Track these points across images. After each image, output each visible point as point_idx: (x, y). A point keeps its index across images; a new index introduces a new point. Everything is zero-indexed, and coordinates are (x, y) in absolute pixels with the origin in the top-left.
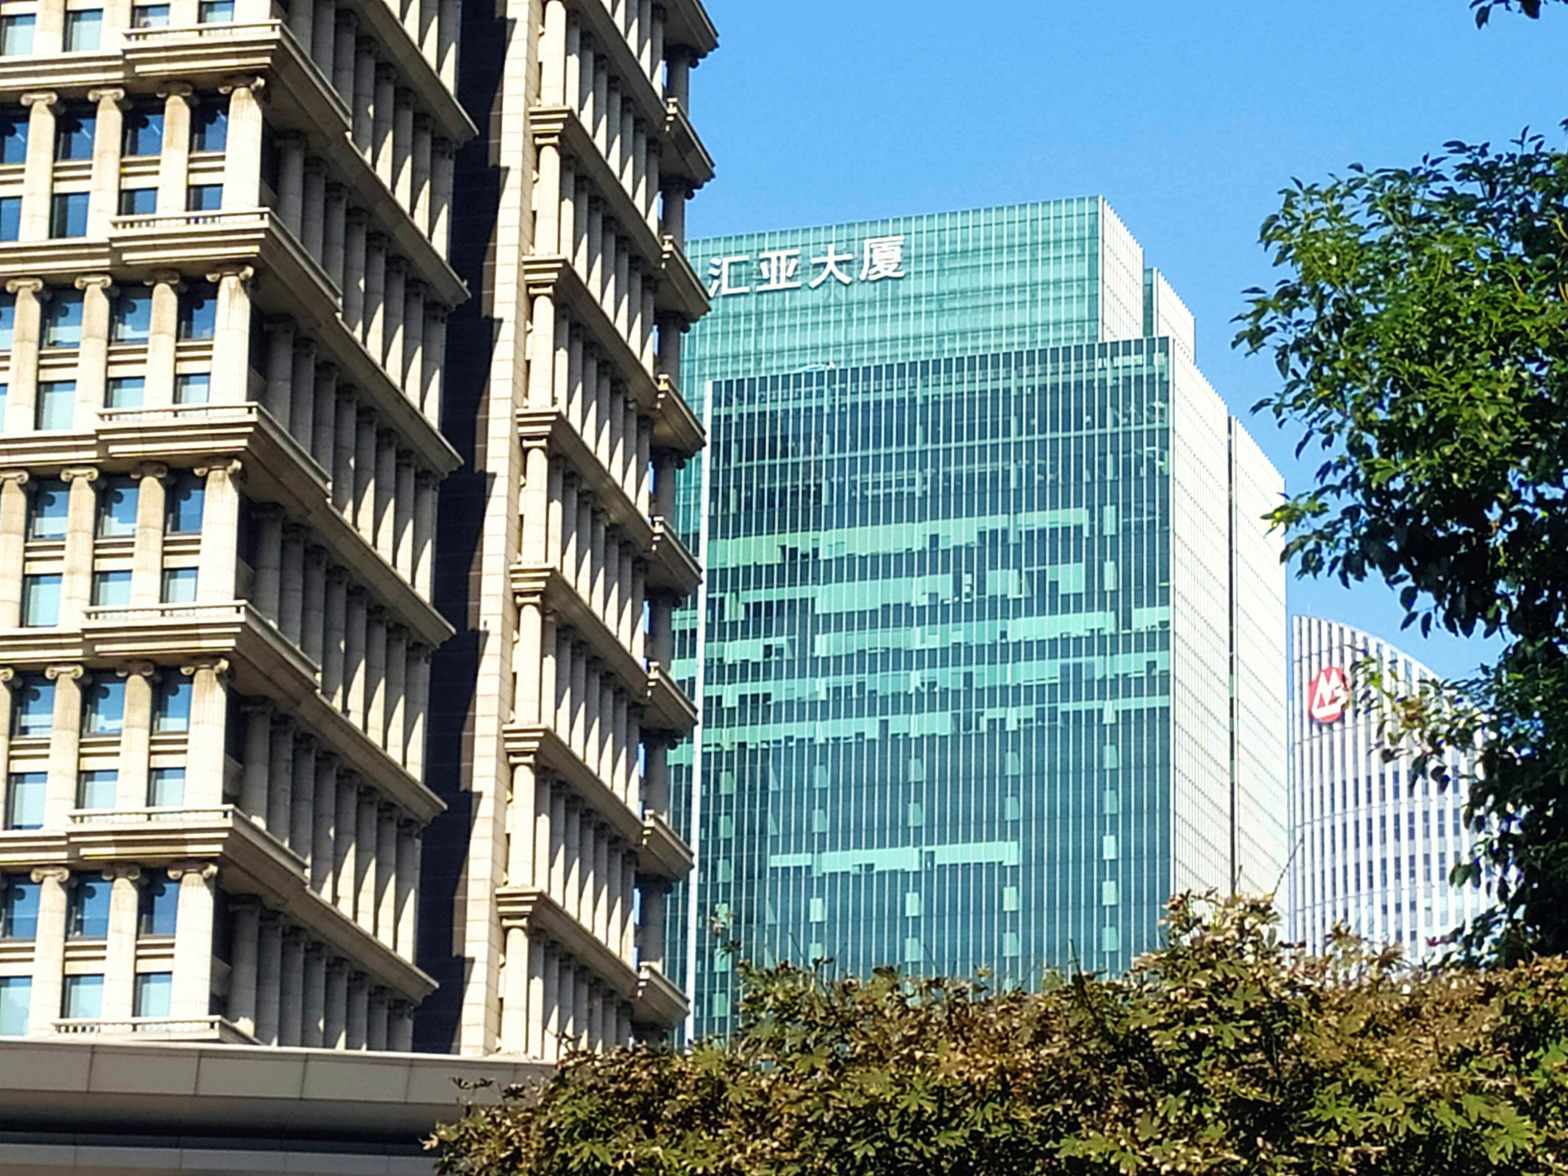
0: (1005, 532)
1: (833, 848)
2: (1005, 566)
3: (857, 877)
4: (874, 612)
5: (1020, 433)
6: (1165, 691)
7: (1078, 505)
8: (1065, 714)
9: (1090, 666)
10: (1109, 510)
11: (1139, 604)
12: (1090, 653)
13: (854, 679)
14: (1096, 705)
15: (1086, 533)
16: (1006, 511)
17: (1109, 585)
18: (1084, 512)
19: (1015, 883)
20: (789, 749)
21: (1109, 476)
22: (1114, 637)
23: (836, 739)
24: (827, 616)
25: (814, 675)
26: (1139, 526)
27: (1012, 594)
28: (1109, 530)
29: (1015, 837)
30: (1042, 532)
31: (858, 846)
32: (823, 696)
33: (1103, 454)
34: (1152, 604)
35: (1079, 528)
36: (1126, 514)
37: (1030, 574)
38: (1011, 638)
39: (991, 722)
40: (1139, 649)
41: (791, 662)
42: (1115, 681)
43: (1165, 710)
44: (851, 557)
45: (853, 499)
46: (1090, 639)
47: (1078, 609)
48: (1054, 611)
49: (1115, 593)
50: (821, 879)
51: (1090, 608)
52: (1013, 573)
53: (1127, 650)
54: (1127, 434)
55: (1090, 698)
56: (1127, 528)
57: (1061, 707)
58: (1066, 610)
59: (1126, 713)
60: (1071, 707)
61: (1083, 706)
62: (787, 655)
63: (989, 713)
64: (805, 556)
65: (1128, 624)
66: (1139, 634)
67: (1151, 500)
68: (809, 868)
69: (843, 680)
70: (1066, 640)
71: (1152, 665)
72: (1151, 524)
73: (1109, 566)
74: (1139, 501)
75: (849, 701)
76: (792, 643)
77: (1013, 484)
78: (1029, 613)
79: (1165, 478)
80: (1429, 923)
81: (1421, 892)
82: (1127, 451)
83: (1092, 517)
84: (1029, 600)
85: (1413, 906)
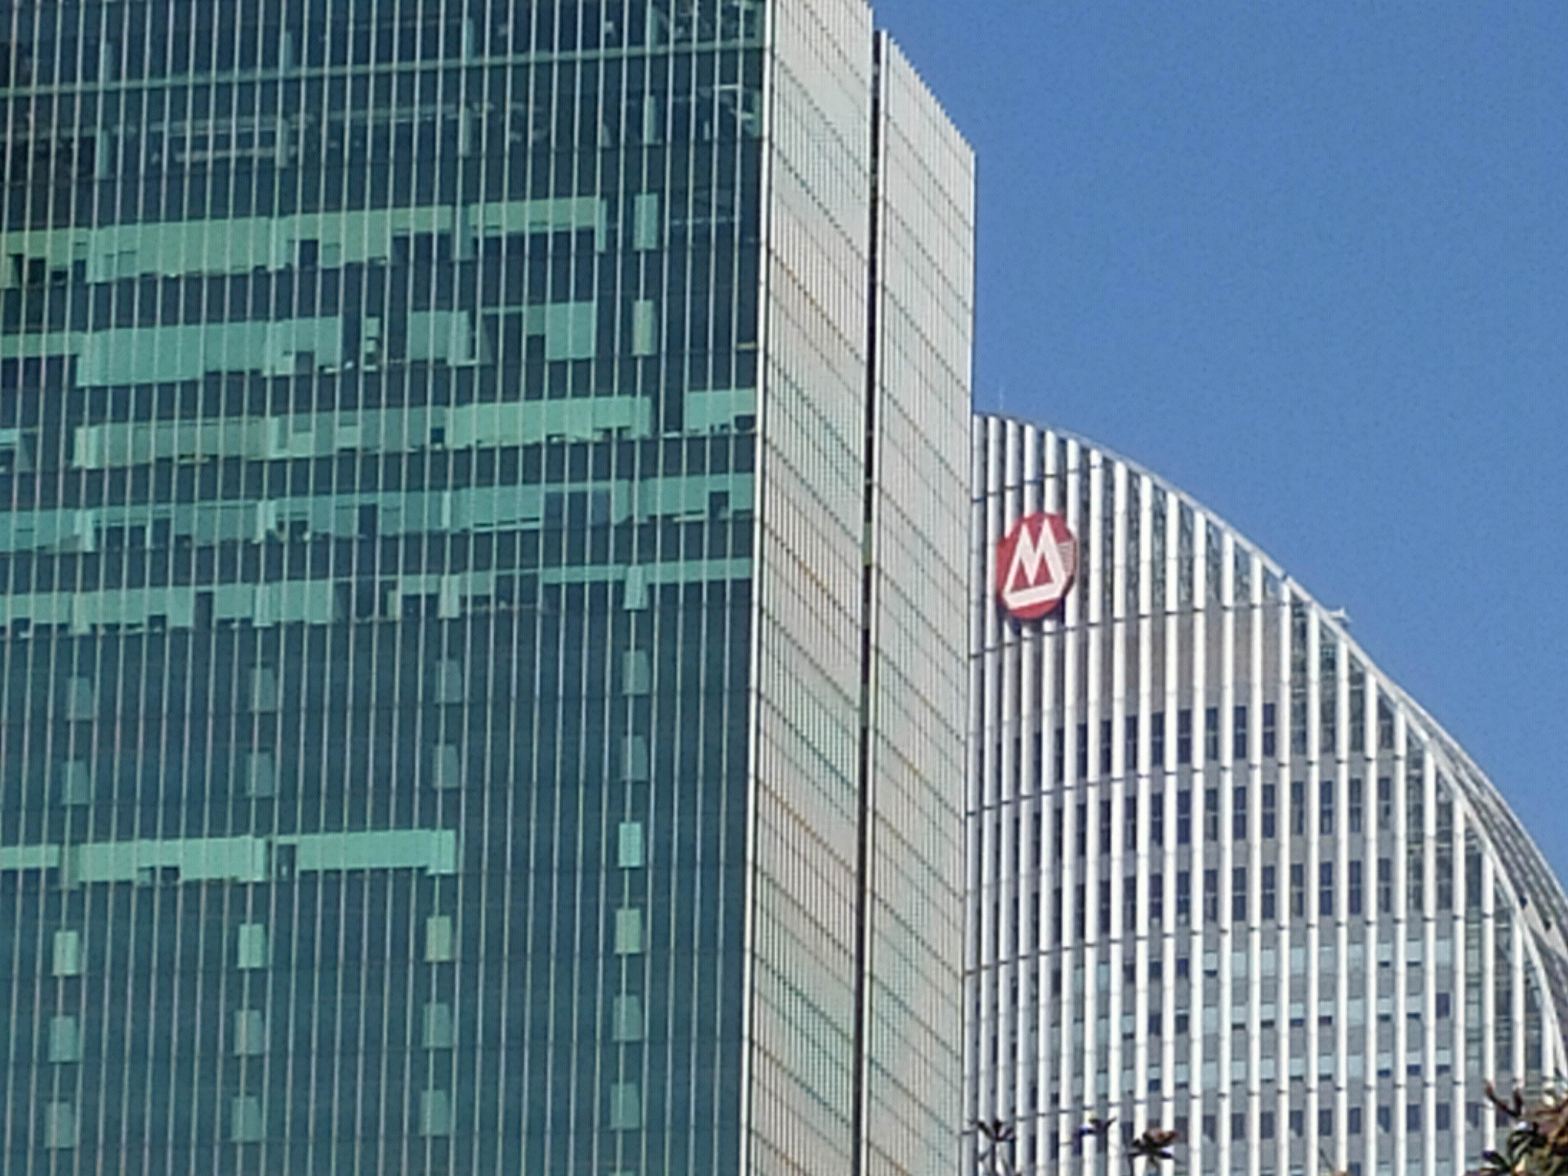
0: (445, 239)
1: (102, 835)
2: (444, 303)
3: (146, 892)
4: (190, 386)
5: (478, 50)
6: (744, 549)
7: (586, 190)
8: (553, 589)
9: (603, 499)
10: (645, 203)
11: (699, 384)
12: (602, 475)
13: (148, 514)
14: (611, 572)
15: (600, 245)
16: (448, 199)
17: (642, 346)
18: (598, 206)
19: (448, 908)
20: (20, 645)
21: (647, 137)
22: (649, 444)
23: (113, 628)
24: (99, 391)
25: (72, 503)
26: (702, 234)
27: (457, 358)
28: (644, 240)
29: (451, 821)
30: (516, 240)
31: (148, 832)
32: (88, 545)
33: (636, 95)
34: (722, 383)
35: (587, 235)
36: (679, 211)
37: (491, 322)
38: (452, 441)
39: (411, 601)
40: (696, 469)
41: (27, 478)
42: (648, 529)
43: (743, 586)
44: (149, 280)
45: (154, 169)
46: (602, 448)
47: (581, 391)
48: (534, 393)
49: (652, 361)
50: (77, 895)
51: (605, 388)
52: (459, 319)
53: (672, 470)
54: (683, 58)
55: (600, 559)
56: (678, 236)
57: (546, 576)
58: (558, 392)
59: (669, 589)
60: (563, 575)
61: (588, 574)
62: (19, 465)
63: (404, 585)
64: (59, 275)
65: (676, 421)
66: (697, 441)
67: (727, 185)
68: (54, 874)
69: (127, 515)
70: (556, 447)
71: (719, 500)
72: (725, 230)
73: (642, 309)
74: (703, 186)
75: (138, 555)
76: (29, 440)
77: (462, 147)
78: (487, 396)
79: (754, 144)
80: (1212, 1000)
81: (1198, 942)
82: (683, 90)
83: (612, 215)
84: (488, 370)
85: (1183, 967)
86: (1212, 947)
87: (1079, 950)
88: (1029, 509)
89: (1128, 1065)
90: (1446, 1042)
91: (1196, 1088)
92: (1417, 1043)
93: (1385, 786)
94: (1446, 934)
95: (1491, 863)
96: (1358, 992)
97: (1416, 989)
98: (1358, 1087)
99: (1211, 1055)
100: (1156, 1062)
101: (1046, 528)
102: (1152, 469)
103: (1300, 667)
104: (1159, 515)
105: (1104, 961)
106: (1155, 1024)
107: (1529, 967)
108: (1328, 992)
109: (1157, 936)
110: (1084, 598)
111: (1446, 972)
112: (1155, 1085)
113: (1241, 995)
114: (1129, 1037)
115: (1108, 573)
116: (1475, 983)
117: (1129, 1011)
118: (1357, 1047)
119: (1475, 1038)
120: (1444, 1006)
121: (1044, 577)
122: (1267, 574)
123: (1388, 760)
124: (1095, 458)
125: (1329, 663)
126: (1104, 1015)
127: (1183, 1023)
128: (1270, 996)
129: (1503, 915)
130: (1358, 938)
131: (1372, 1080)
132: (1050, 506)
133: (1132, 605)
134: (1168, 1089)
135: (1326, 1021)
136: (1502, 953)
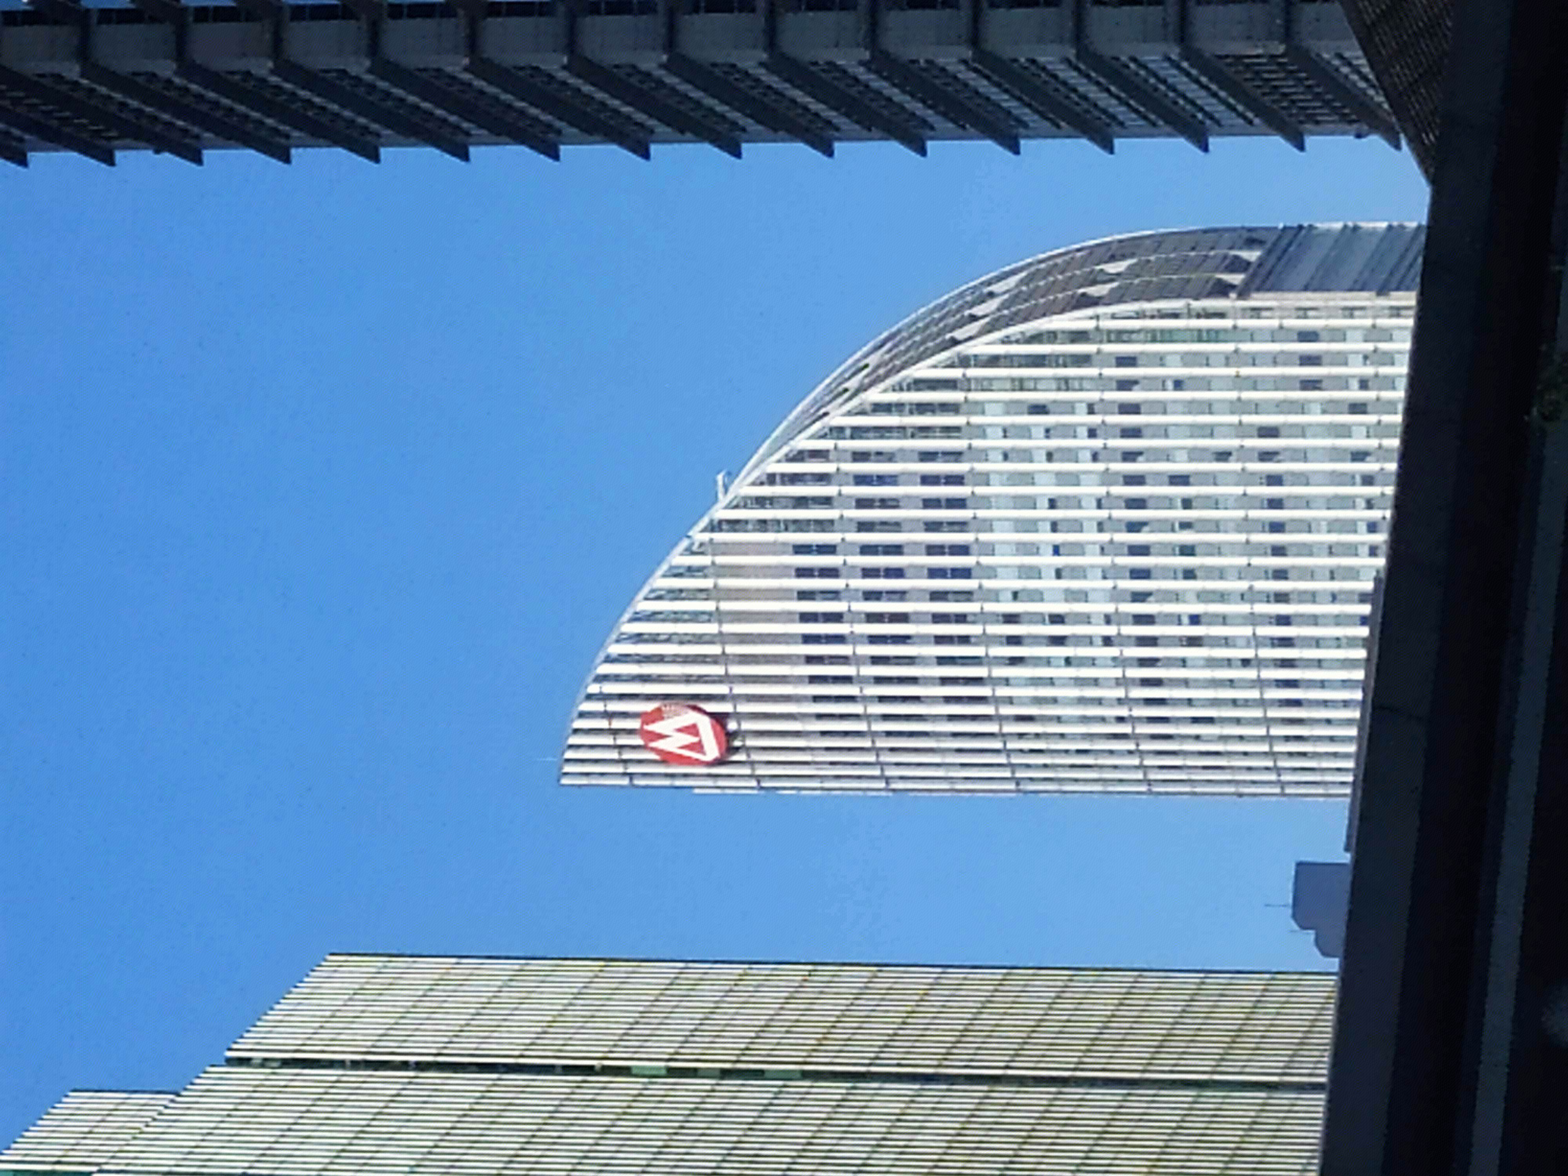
80: (1037, 596)
81: (991, 607)
85: (1011, 619)
86: (994, 596)
87: (997, 701)
88: (637, 741)
89: (1092, 662)
90: (1067, 408)
91: (1110, 608)
92: (1070, 431)
93: (860, 456)
94: (979, 408)
95: (923, 373)
96: (1028, 479)
97: (1025, 432)
98: (1107, 478)
99: (1083, 596)
100: (1089, 641)
101: (650, 727)
103: (763, 525)
104: (639, 638)
105: (1007, 682)
106: (1058, 641)
107: (1007, 341)
108: (1029, 502)
109: (986, 640)
110: (709, 698)
111: (1011, 407)
112: (1107, 641)
113: (1035, 573)
114: (1068, 661)
115: (688, 679)
116: (1020, 385)
117: (1048, 662)
118: (1074, 479)
119: (1065, 384)
120: (1039, 409)
121: (692, 730)
122: (690, 551)
123: (841, 455)
124: (594, 689)
125: (761, 502)
126: (1051, 682)
127: (1057, 619)
128: (1033, 549)
129: (964, 362)
130: (985, 479)
131: (1100, 466)
132: (634, 725)
133: (714, 660)
134: (1111, 630)
135: (1053, 504)
136: (995, 362)
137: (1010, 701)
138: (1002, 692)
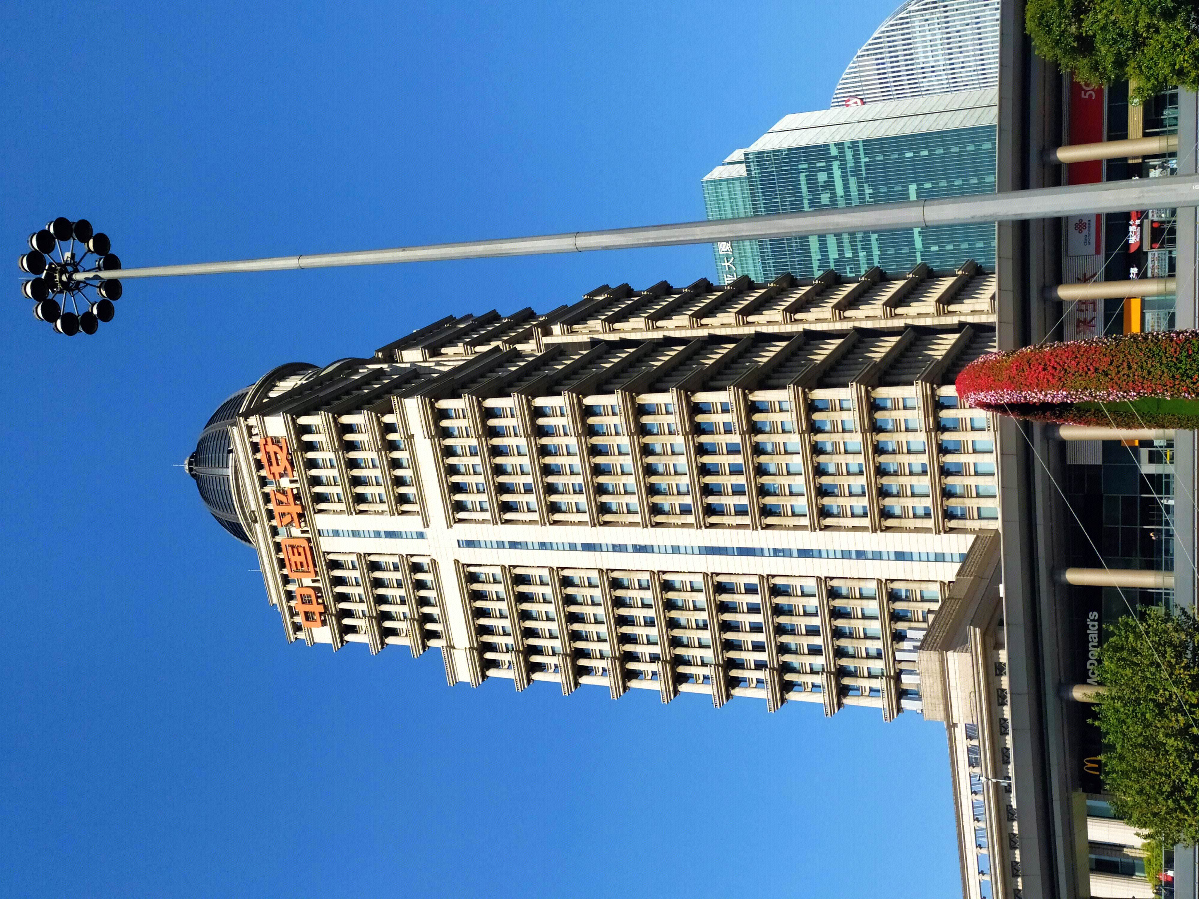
0: (809, 200)
1: (914, 245)
2: (820, 198)
3: (923, 236)
4: (837, 239)
6: (857, 142)
7: (799, 177)
8: (866, 174)
9: (851, 167)
10: (800, 167)
11: (830, 154)
12: (846, 168)
13: (859, 243)
14: (863, 164)
15: (807, 173)
16: (802, 200)
17: (824, 164)
18: (801, 175)
19: (922, 185)
20: (883, 262)
21: (789, 168)
22: (841, 161)
23: (879, 247)
24: (839, 254)
26: (804, 156)
27: (829, 195)
28: (806, 166)
29: (907, 186)
30: (808, 188)
31: (913, 237)
33: (782, 171)
34: (829, 150)
35: (806, 176)
36: (801, 161)
37: (822, 190)
38: (843, 194)
39: (870, 198)
40: (844, 152)
41: (854, 264)
42: (855, 159)
43: (864, 141)
44: (820, 248)
46: (842, 169)
47: (832, 173)
48: (833, 181)
49: (826, 162)
50: (925, 249)
51: (832, 169)
52: (822, 196)
53: (845, 156)
54: (775, 163)
55: (861, 167)
56: (805, 160)
57: (864, 175)
58: (833, 177)
59: (865, 154)
60: (864, 172)
61: (863, 168)
62: (852, 266)
65: (836, 157)
66: (839, 153)
67: (796, 153)
69: (859, 247)
70: (843, 176)
71: (849, 148)
72: (803, 152)
73: (818, 165)
74: (796, 157)
75: (866, 245)
77: (793, 199)
78: (834, 189)
79: (789, 150)
80: (928, 62)
81: (918, 66)
82: (780, 163)
83: (803, 172)
84: (830, 190)
85: (923, 68)
86: (919, 63)
87: (921, 87)
89: (941, 75)
90: (933, 19)
91: (944, 63)
92: (933, 24)
93: (888, 37)
94: (914, 22)
95: (901, 16)
96: (925, 36)
97: (924, 26)
98: (942, 33)
99: (938, 61)
100: (940, 71)
101: (848, 103)
102: (836, 86)
103: (868, 55)
104: (844, 84)
105: (922, 82)
106: (933, 72)
107: (919, 6)
108: (925, 41)
109: (917, 74)
110: (859, 95)
111: (920, 21)
112: (944, 70)
113: (927, 57)
114: (936, 76)
115: (854, 91)
116: (922, 15)
117: (931, 77)
118: (935, 35)
119: (932, 14)
120: (927, 20)
121: (856, 103)
122: (853, 63)
123: (884, 37)
124: (835, 96)
125: (867, 50)
126: (932, 81)
127: (933, 67)
128: (927, 52)
129: (910, 12)
130: (916, 38)
131: (940, 31)
132: (844, 103)
133: (860, 86)
134: (944, 68)
135: (931, 41)
136: (917, 11)
137: (923, 87)
138: (922, 85)
